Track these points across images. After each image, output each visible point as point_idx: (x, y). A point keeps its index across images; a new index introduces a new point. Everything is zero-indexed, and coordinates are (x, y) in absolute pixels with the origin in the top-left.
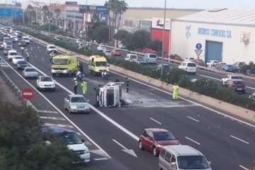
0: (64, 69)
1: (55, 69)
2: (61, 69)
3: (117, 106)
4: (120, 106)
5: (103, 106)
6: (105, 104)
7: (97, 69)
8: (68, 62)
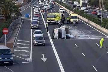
0: (53, 20)
1: (49, 20)
2: (52, 20)
3: (64, 38)
4: (65, 38)
5: (56, 38)
6: (57, 37)
7: (72, 20)
8: (55, 16)
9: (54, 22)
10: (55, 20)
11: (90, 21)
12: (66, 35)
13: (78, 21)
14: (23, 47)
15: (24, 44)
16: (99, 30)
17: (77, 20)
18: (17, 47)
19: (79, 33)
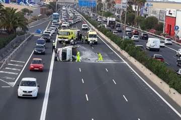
0: (66, 38)
1: (60, 38)
2: (64, 38)
3: (69, 61)
4: (71, 61)
5: (60, 60)
7: (89, 39)
8: (69, 33)
9: (66, 40)
10: (68, 38)
11: (112, 42)
12: (73, 57)
13: (97, 41)
14: (13, 69)
15: (17, 65)
16: (118, 52)
17: (96, 39)
18: (6, 68)
19: (92, 55)
